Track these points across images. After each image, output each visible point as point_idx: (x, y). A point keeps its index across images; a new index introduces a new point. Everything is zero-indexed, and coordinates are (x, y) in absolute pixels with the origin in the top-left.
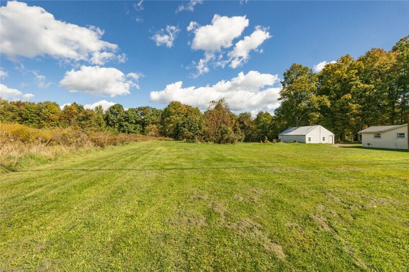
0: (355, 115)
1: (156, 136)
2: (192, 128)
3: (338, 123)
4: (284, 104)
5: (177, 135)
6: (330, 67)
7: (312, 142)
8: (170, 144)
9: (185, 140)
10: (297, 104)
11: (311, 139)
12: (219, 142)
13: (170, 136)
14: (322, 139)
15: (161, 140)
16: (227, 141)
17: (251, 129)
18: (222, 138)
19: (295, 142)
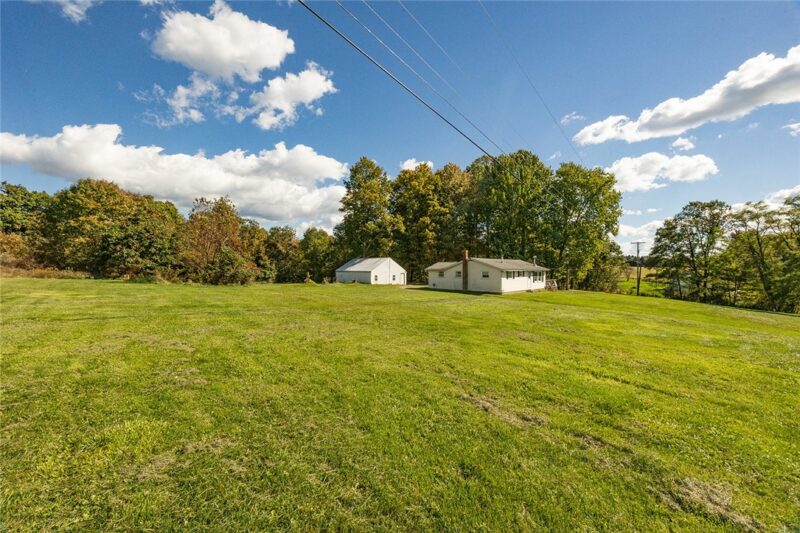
0: (431, 247)
1: (19, 265)
2: (153, 250)
3: (412, 256)
4: (347, 220)
5: (101, 263)
6: (407, 176)
7: (379, 282)
8: (77, 286)
9: (127, 277)
10: (363, 223)
11: (379, 278)
12: (215, 281)
13: (79, 267)
14: (392, 278)
15: (42, 277)
16: (233, 279)
17: (291, 259)
18: (222, 275)
19: (354, 281)
